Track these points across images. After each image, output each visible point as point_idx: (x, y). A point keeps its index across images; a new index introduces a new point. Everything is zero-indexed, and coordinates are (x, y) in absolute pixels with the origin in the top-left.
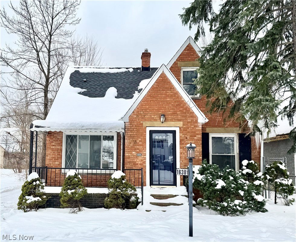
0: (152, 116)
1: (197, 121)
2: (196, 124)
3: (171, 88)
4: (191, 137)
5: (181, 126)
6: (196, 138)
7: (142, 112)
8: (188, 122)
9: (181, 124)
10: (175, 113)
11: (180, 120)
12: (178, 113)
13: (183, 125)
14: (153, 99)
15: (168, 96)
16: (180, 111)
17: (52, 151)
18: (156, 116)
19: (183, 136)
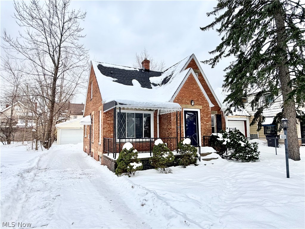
0: (186, 101)
1: (208, 106)
2: (208, 108)
3: (195, 84)
4: (206, 115)
5: (201, 108)
6: (208, 116)
7: (180, 98)
8: (205, 106)
9: (201, 107)
10: (198, 100)
11: (200, 105)
12: (199, 100)
13: (202, 108)
14: (186, 90)
15: (194, 88)
16: (200, 99)
17: (108, 125)
18: (188, 101)
19: (203, 115)
